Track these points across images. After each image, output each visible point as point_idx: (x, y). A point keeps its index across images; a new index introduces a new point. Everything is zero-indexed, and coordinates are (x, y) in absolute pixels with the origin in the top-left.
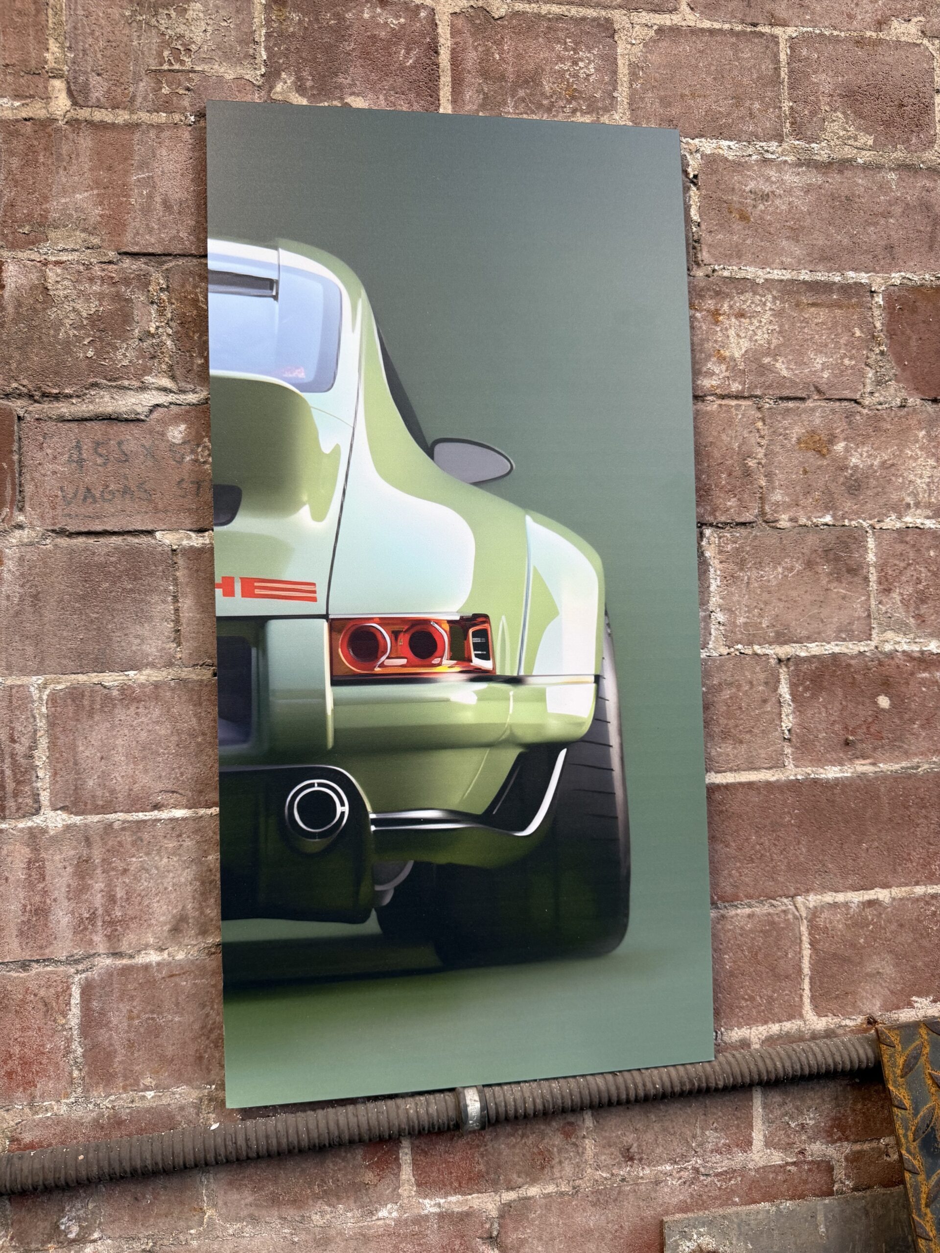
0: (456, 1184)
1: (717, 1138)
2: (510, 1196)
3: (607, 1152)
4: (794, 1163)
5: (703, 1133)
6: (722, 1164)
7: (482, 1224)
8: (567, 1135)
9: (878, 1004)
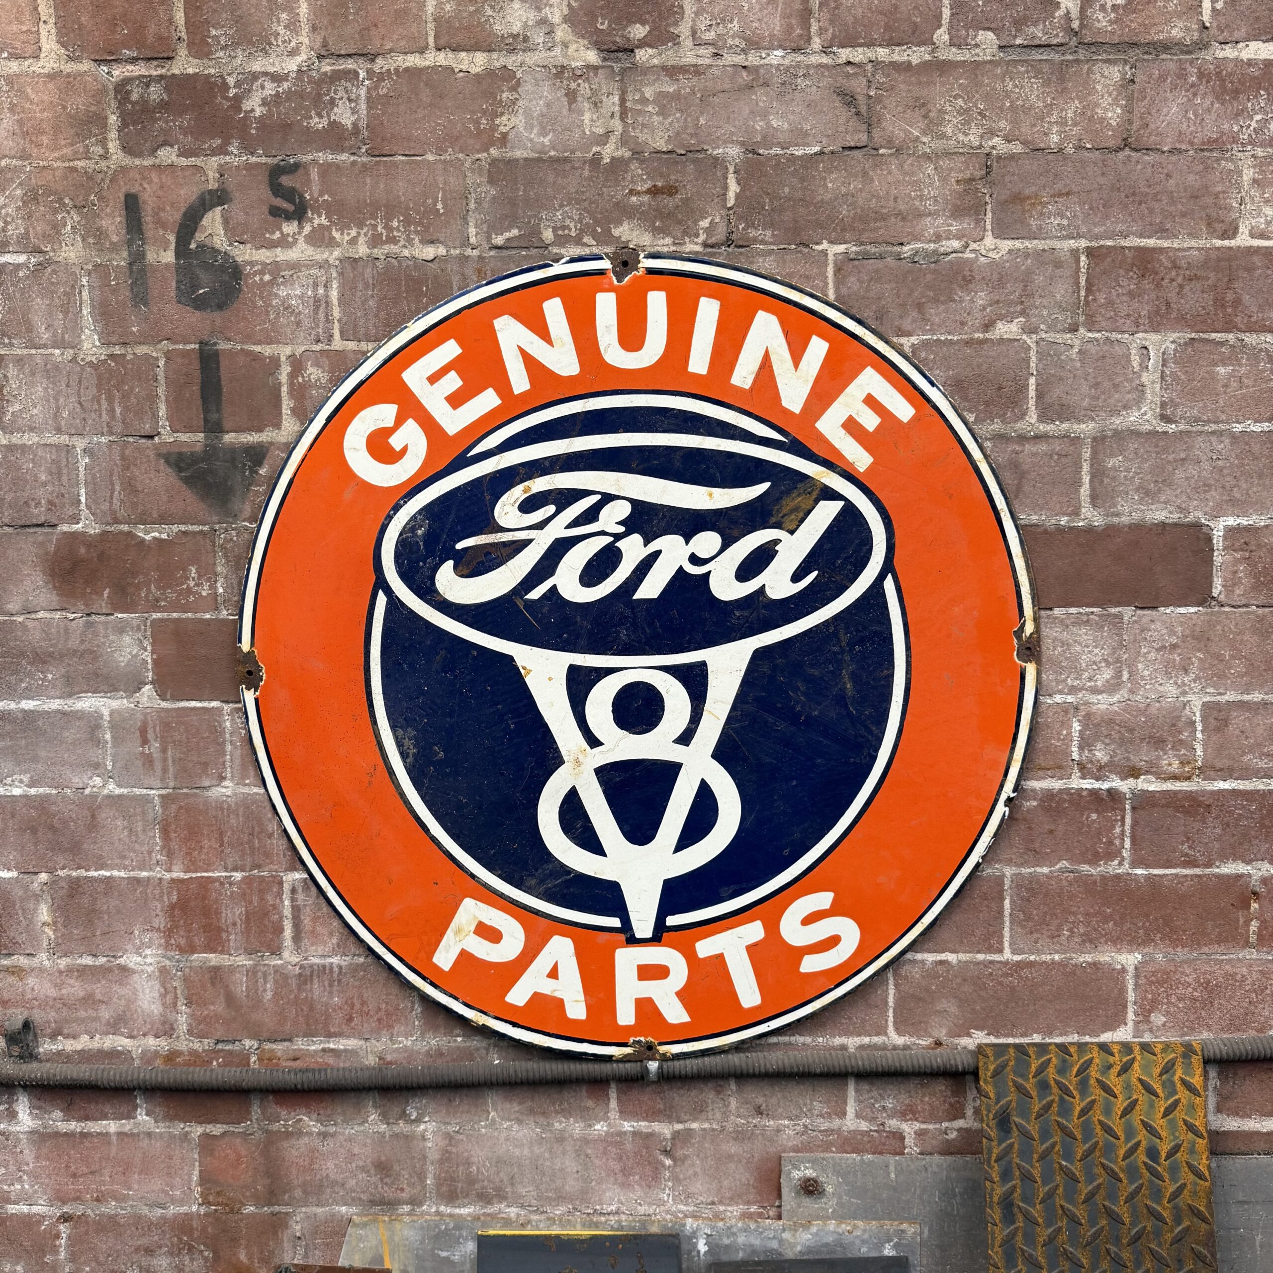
0: (645, 1115)
1: (822, 1107)
2: (679, 1127)
3: (745, 1107)
4: (876, 1131)
5: (811, 1104)
6: (825, 1125)
7: (661, 1142)
8: (718, 1093)
9: (944, 1032)
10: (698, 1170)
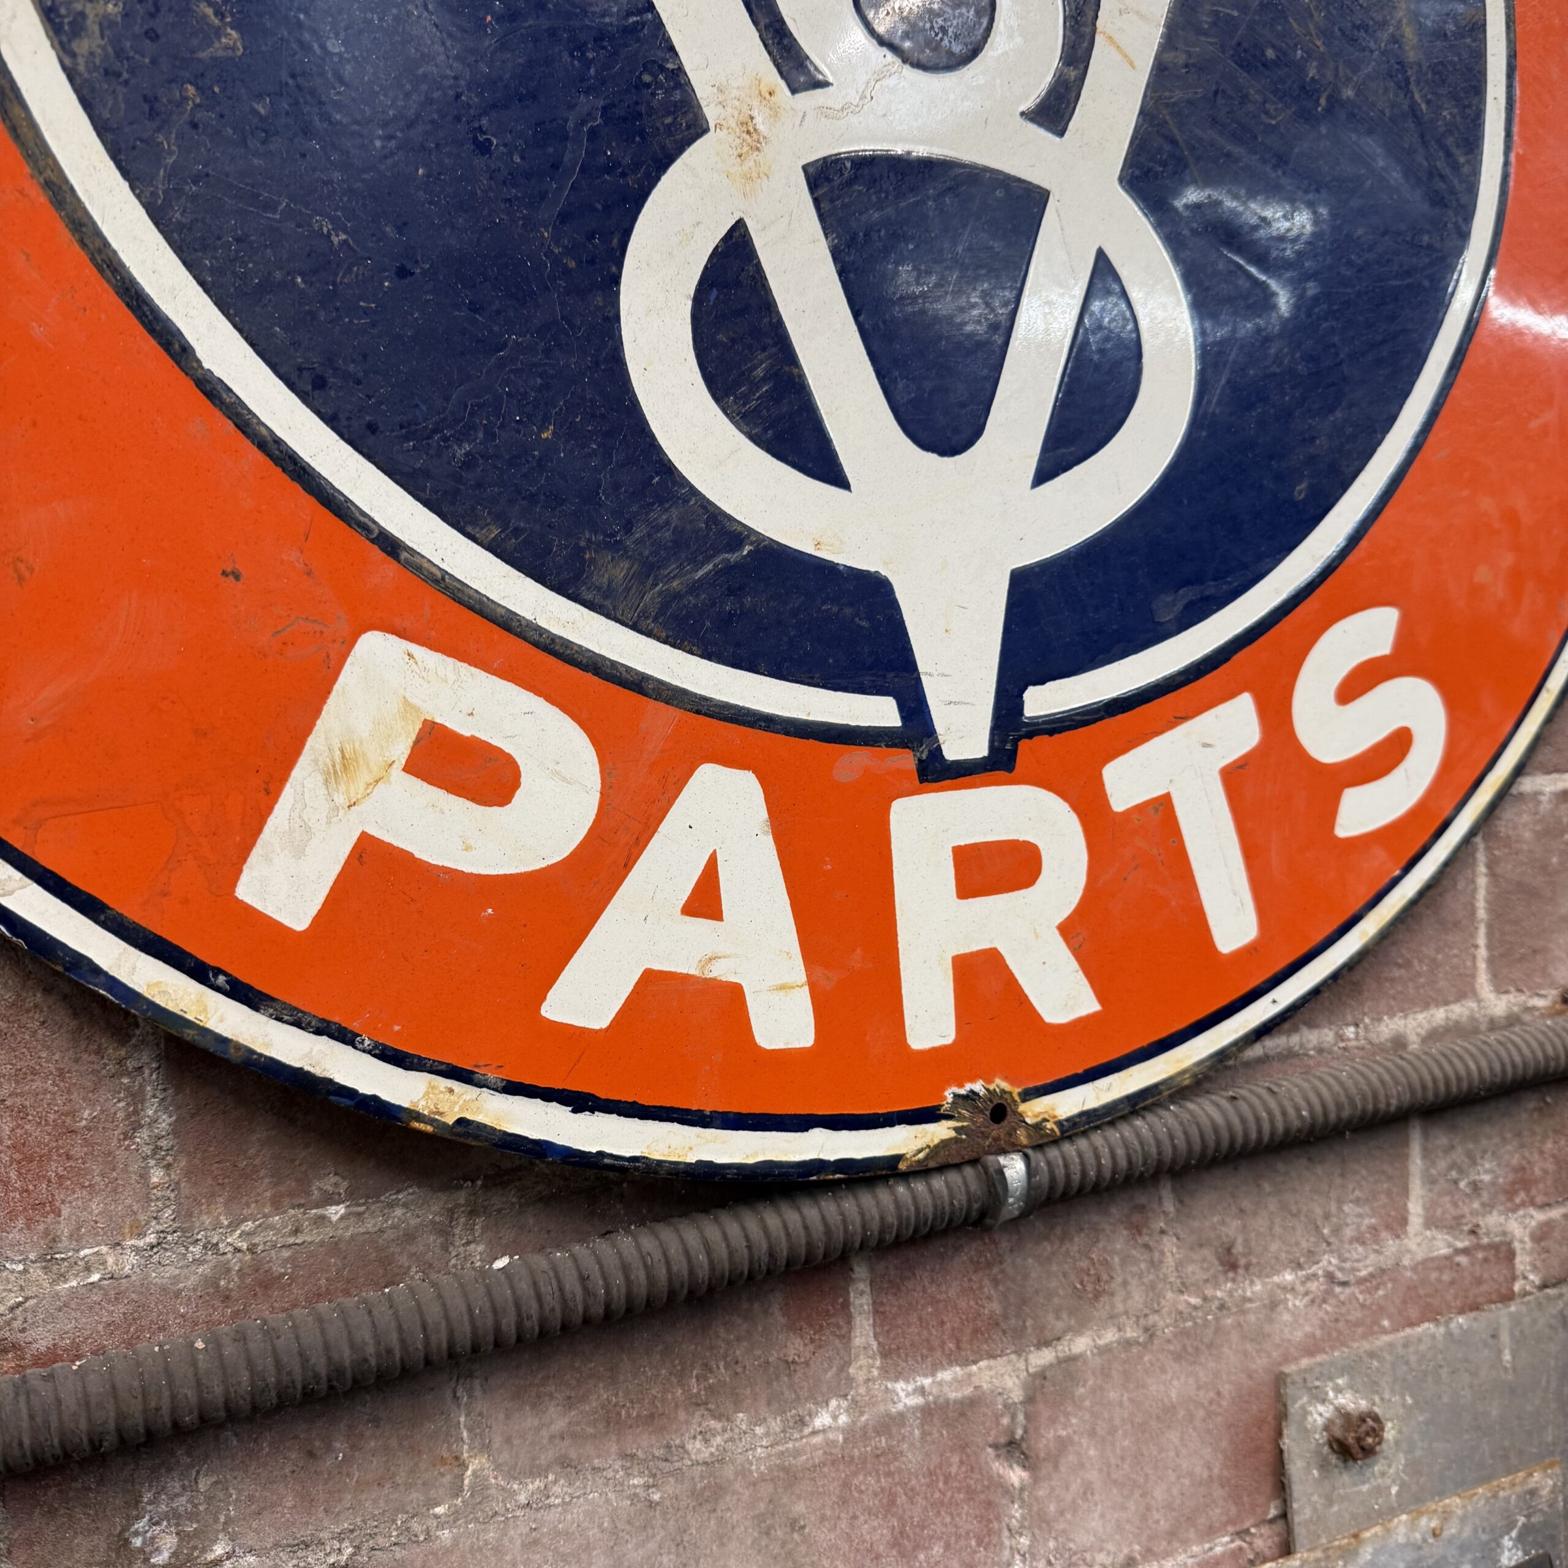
0: (951, 1345)
1: (1360, 1216)
2: (1043, 1358)
3: (1195, 1257)
4: (1465, 1251)
5: (1340, 1209)
6: (1366, 1262)
7: (997, 1417)
8: (1137, 1229)
10: (1093, 1476)
